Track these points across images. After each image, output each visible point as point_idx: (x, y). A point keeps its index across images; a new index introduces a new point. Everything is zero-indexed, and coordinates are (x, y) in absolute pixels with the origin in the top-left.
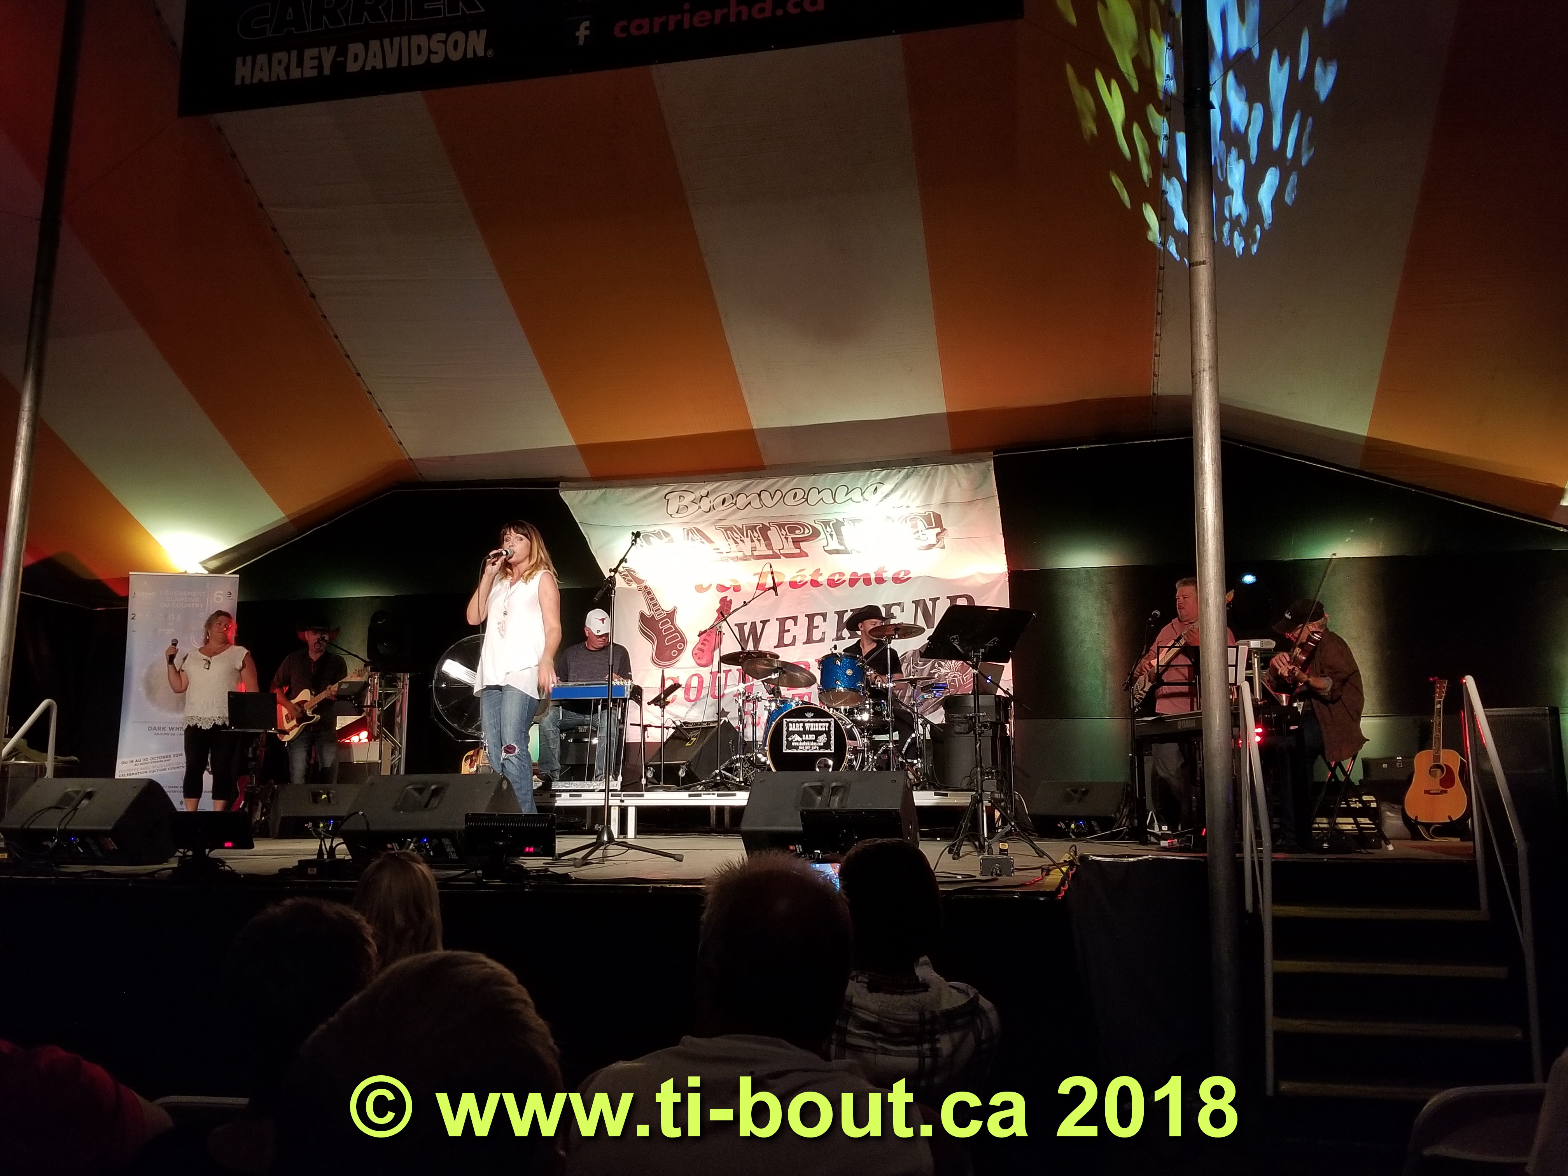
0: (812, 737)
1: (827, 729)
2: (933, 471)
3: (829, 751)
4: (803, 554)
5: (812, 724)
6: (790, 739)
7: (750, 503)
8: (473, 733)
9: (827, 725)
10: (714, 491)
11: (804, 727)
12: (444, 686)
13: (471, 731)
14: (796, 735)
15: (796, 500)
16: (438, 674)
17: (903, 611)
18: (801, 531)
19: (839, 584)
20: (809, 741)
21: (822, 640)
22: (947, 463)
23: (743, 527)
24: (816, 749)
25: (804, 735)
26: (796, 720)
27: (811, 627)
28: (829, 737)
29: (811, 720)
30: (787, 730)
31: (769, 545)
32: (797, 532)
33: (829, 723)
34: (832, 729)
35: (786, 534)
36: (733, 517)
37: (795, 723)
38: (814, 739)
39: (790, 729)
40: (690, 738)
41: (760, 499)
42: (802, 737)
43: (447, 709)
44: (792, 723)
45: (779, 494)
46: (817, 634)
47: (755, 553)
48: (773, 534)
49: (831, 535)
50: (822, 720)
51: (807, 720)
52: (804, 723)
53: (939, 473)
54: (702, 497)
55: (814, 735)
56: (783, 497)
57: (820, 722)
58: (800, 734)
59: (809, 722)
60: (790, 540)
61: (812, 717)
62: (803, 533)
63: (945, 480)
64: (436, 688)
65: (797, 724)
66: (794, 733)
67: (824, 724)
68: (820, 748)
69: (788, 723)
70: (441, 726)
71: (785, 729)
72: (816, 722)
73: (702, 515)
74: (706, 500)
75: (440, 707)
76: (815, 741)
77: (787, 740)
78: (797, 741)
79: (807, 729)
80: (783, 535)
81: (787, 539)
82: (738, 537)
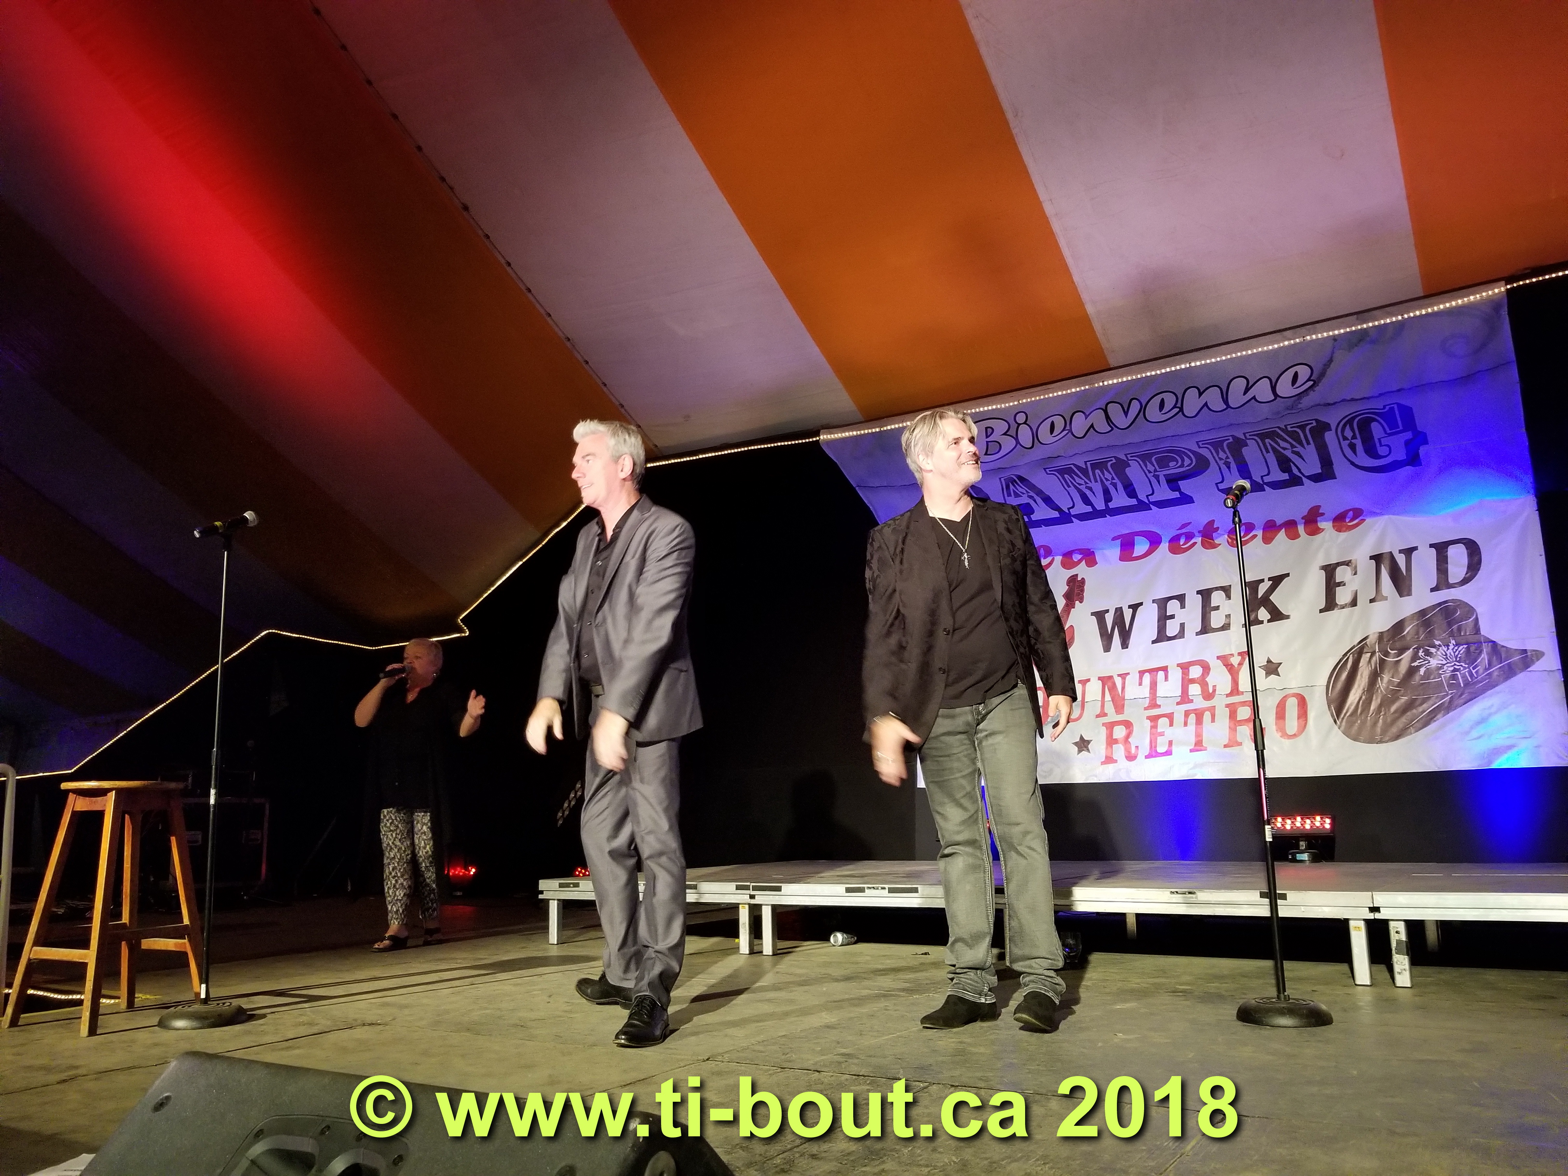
4: (1186, 499)
7: (1092, 426)
17: (1355, 574)
18: (1177, 462)
21: (1226, 627)
23: (1086, 466)
27: (1207, 608)
31: (1131, 492)
32: (1172, 464)
46: (1216, 620)
74: (1025, 430)
80: (1150, 472)
81: (1157, 478)
82: (1082, 482)
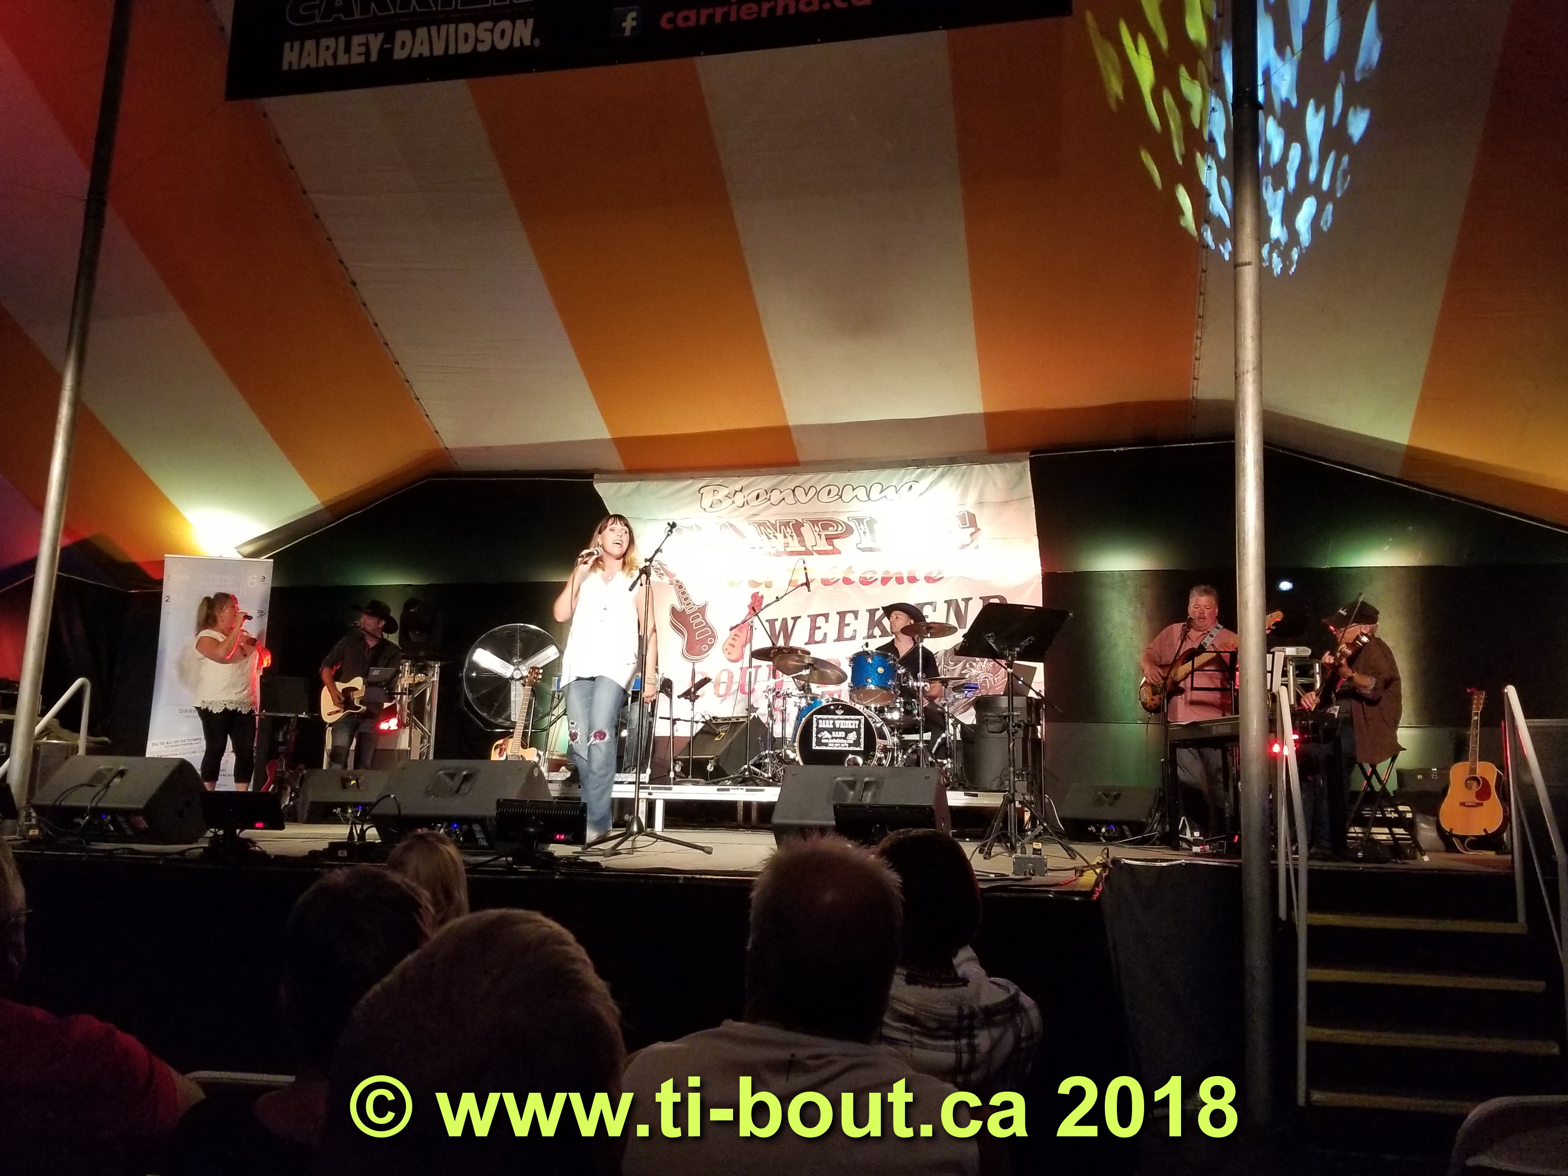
0: (842, 734)
1: (857, 727)
2: (968, 471)
3: (858, 749)
4: (836, 552)
5: (842, 722)
6: (819, 736)
7: (784, 499)
8: (502, 723)
9: (857, 722)
10: (748, 486)
11: (834, 724)
12: (474, 674)
13: (500, 720)
14: (826, 732)
15: (830, 496)
16: (469, 663)
17: (935, 611)
18: (834, 527)
19: (871, 583)
20: (839, 738)
21: (853, 638)
22: (982, 463)
23: (776, 522)
24: (846, 747)
25: (833, 733)
26: (826, 717)
27: (842, 624)
28: (859, 734)
29: (841, 717)
30: (817, 727)
31: (802, 542)
32: (831, 528)
33: (860, 720)
34: (862, 726)
35: (820, 531)
36: (766, 513)
37: (825, 719)
38: (844, 736)
39: (820, 726)
40: (719, 733)
41: (794, 495)
42: (831, 734)
43: (477, 698)
44: (822, 719)
45: (813, 491)
46: (848, 633)
47: (788, 549)
48: (806, 530)
49: (865, 533)
50: (852, 717)
51: (837, 717)
52: (834, 720)
53: (975, 473)
54: (736, 492)
55: (844, 733)
56: (817, 493)
57: (850, 719)
58: (830, 731)
59: (839, 719)
60: (823, 537)
61: (842, 714)
62: (837, 530)
63: (981, 480)
64: (467, 676)
65: (827, 721)
66: (824, 729)
67: (854, 722)
68: (850, 745)
69: (818, 720)
70: (472, 716)
71: (815, 725)
72: (846, 719)
73: (735, 510)
74: (739, 496)
75: (470, 696)
76: (845, 738)
77: (817, 737)
78: (827, 738)
79: (837, 726)
80: (816, 531)
81: (820, 535)
82: (771, 532)
